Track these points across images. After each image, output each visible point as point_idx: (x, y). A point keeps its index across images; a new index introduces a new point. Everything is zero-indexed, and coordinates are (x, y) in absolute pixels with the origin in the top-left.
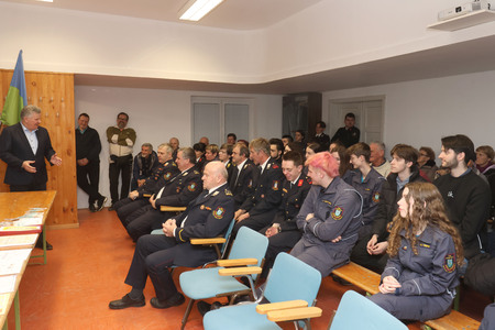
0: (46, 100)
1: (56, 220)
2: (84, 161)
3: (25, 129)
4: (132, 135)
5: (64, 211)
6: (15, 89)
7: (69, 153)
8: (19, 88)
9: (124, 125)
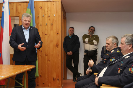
0: (46, 16)
1: (50, 85)
2: (70, 53)
3: (23, 27)
4: (97, 38)
5: (54, 80)
6: (29, 10)
7: (57, 46)
8: (31, 9)
9: (93, 33)
